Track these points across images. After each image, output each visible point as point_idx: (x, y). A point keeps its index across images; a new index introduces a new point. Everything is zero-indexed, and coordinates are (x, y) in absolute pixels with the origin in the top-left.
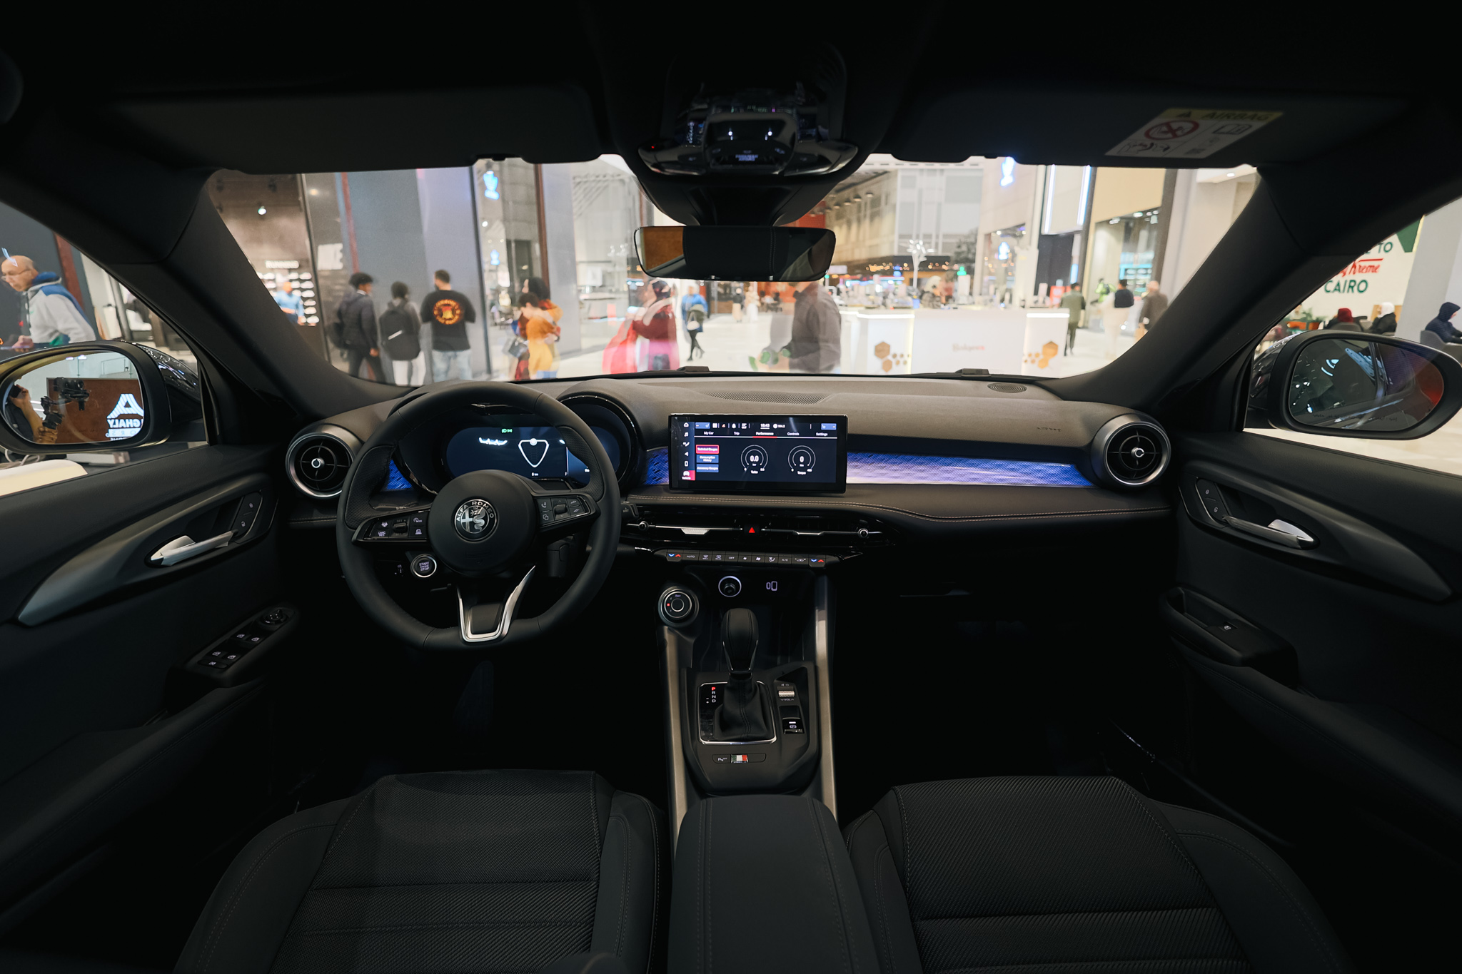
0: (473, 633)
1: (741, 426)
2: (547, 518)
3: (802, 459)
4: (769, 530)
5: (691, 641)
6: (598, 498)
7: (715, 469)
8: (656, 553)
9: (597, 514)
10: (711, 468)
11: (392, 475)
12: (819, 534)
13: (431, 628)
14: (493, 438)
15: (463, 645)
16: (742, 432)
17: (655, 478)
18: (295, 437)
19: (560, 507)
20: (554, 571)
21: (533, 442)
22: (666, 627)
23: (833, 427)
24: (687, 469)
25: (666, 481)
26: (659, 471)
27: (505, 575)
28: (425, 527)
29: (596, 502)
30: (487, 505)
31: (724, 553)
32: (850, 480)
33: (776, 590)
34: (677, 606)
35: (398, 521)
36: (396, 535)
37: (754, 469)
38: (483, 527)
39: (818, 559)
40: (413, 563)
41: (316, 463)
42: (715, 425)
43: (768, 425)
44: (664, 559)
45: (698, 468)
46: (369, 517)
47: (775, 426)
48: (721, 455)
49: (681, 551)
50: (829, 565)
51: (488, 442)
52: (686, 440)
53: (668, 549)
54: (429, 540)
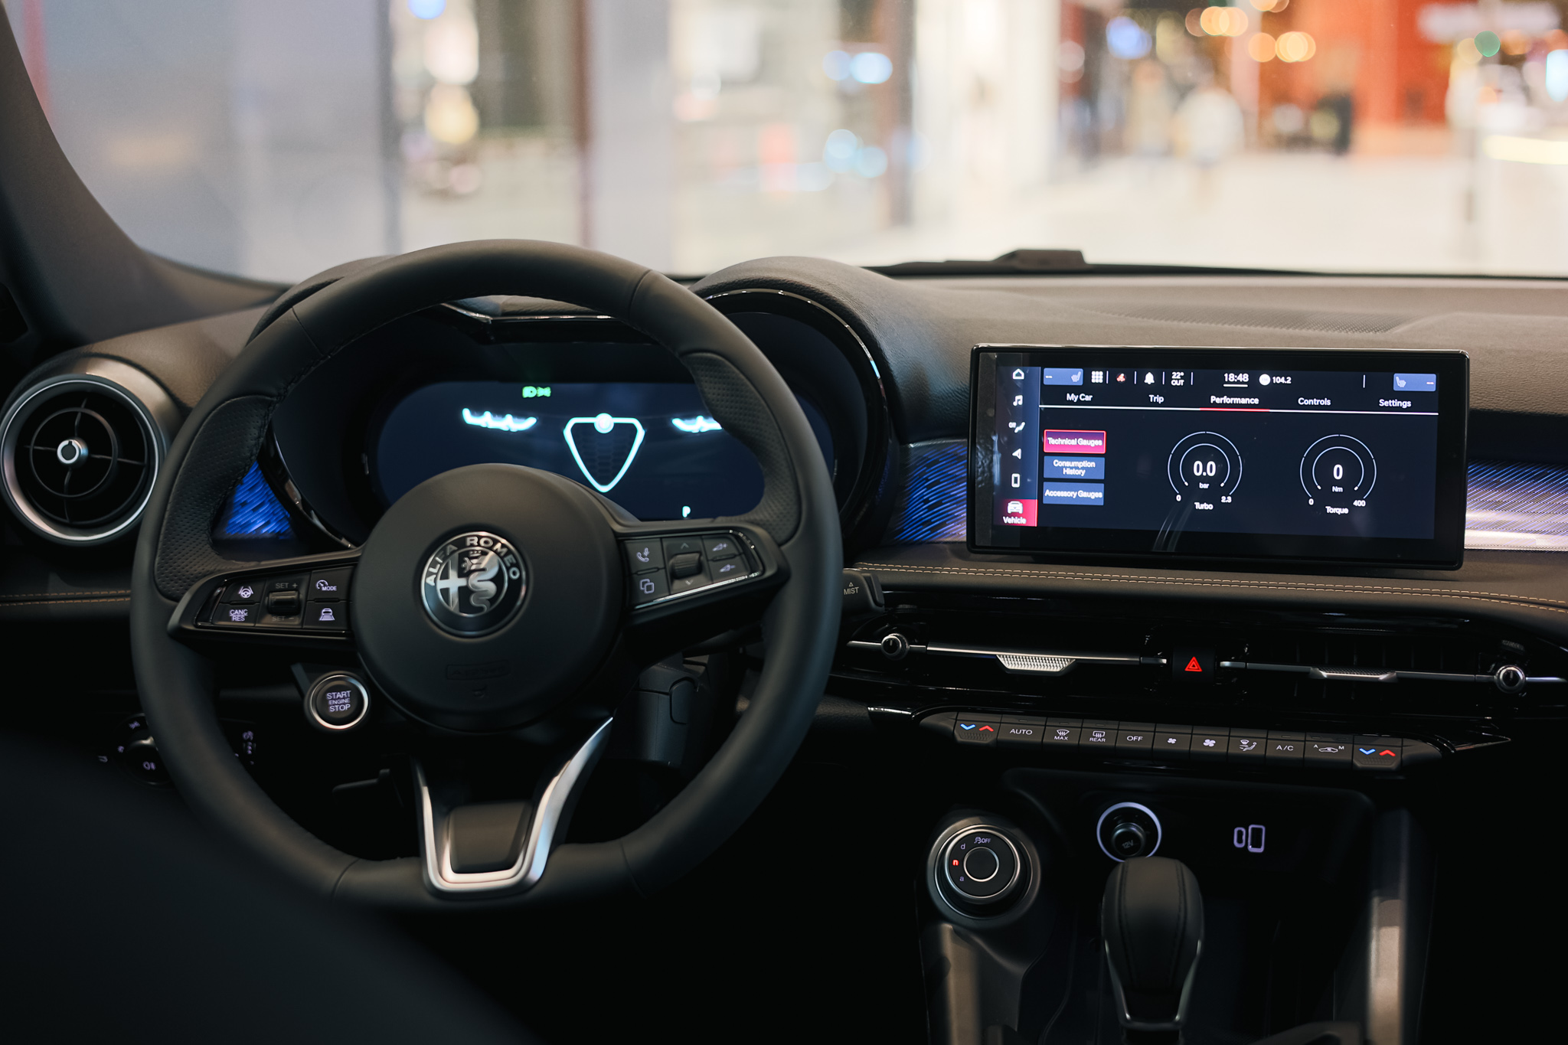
0: (458, 870)
1: (1169, 378)
2: (649, 588)
3: (1338, 472)
4: (1241, 665)
5: (1017, 969)
6: (783, 536)
7: (1096, 495)
8: (928, 720)
9: (782, 578)
10: (1083, 494)
11: (240, 496)
12: (1382, 677)
13: (350, 859)
14: (499, 411)
15: (430, 899)
16: (1173, 395)
17: (929, 522)
18: (24, 381)
19: (682, 560)
20: (657, 744)
21: (604, 423)
22: (948, 927)
23: (1428, 382)
24: (1016, 495)
25: (959, 531)
26: (939, 504)
27: (536, 733)
28: (344, 604)
29: (780, 545)
30: (503, 546)
31: (1113, 725)
32: (1474, 538)
33: (1261, 850)
34: (981, 865)
35: (279, 586)
36: (271, 621)
37: (1204, 497)
38: (492, 600)
39: (1380, 747)
40: (312, 694)
41: (69, 452)
42: (1097, 377)
43: (1244, 377)
44: (948, 737)
45: (1048, 493)
46: (212, 573)
47: (1265, 380)
48: (1111, 457)
49: (997, 718)
50: (1410, 767)
51: (487, 420)
52: (1019, 415)
53: (958, 710)
54: (352, 634)
